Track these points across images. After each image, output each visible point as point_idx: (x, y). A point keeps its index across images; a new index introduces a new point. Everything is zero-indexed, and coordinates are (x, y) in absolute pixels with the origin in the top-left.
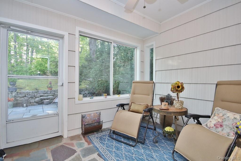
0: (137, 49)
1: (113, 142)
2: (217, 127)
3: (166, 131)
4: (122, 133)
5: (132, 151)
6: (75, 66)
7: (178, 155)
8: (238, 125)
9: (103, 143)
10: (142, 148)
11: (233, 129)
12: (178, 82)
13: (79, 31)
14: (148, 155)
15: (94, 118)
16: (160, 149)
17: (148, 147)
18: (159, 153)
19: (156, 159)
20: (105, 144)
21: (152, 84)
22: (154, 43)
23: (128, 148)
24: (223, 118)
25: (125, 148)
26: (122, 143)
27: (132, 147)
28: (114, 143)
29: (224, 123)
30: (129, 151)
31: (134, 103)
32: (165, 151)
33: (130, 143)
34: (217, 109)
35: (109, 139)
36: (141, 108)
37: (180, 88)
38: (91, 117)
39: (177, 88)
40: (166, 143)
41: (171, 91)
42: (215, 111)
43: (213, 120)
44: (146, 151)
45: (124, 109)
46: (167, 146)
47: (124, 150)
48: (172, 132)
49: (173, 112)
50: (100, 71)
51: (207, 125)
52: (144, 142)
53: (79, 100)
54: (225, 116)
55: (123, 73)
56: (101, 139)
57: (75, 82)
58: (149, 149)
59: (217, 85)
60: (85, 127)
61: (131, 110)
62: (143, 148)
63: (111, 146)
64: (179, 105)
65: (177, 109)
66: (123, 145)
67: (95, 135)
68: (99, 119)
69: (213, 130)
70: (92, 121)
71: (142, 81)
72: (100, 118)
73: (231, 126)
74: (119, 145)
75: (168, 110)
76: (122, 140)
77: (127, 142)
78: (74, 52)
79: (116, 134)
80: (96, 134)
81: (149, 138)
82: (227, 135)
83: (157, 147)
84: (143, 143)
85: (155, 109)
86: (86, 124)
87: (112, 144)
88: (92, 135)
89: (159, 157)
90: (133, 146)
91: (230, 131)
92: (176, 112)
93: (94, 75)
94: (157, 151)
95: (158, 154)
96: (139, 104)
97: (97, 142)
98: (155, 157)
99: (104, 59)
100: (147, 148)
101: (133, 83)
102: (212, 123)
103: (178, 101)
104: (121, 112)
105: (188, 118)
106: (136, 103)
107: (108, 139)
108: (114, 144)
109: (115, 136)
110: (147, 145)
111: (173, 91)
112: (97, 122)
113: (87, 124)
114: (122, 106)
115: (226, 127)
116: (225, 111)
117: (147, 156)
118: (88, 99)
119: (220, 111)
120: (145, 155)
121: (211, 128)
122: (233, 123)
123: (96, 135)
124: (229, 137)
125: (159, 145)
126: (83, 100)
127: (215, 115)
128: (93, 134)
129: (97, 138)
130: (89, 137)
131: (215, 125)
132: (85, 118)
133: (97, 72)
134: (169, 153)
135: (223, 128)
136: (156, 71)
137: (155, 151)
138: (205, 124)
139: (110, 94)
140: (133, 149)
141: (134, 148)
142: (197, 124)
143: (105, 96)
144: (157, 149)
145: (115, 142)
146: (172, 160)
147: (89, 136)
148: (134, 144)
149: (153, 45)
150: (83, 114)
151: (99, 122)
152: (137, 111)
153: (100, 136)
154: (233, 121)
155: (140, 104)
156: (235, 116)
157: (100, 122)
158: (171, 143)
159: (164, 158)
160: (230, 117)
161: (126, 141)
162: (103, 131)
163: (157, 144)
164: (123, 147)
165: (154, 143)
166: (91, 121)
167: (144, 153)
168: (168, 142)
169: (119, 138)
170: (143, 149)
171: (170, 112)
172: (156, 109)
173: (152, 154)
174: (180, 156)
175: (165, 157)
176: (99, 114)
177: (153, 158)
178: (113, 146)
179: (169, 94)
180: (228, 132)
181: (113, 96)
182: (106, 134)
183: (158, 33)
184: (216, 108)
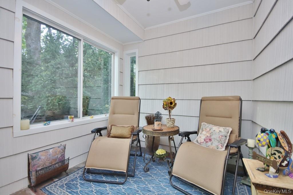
0: (114, 56)
1: (91, 187)
2: (207, 142)
3: (158, 154)
4: (101, 170)
5: (123, 191)
6: (13, 69)
7: (174, 179)
8: (259, 138)
9: (74, 192)
10: (133, 182)
11: (221, 142)
12: (170, 97)
13: (23, 7)
14: (144, 189)
15: (55, 155)
16: (153, 177)
17: (140, 179)
18: (155, 183)
19: (154, 191)
20: (79, 193)
21: (138, 100)
22: (136, 51)
23: (116, 188)
24: (210, 132)
25: (112, 189)
26: (105, 184)
27: (121, 186)
28: (94, 187)
29: (212, 137)
30: (118, 193)
31: (115, 126)
32: (160, 178)
33: (116, 181)
34: (204, 124)
35: (83, 182)
36: (126, 132)
37: (173, 105)
38: (49, 155)
39: (170, 105)
40: (157, 168)
41: (164, 107)
42: (202, 126)
43: (202, 135)
44: (139, 185)
45: (101, 135)
46: (160, 172)
47: (111, 193)
48: (164, 154)
49: (168, 132)
50: (53, 81)
51: (198, 141)
52: (134, 174)
53: (21, 129)
54: (212, 131)
55: (91, 86)
56: (69, 186)
57: (12, 98)
58: (142, 181)
59: (201, 101)
60: (36, 174)
61: (111, 135)
62: (135, 182)
63: (90, 193)
64: (172, 124)
65: (169, 128)
66: (108, 186)
67: (56, 183)
68: (63, 156)
69: (204, 145)
70: (51, 162)
71: (121, 96)
72: (64, 154)
73: (218, 139)
74: (101, 187)
75: (162, 130)
76: (104, 179)
77: (112, 180)
78: (12, 43)
79: (92, 173)
80: (57, 181)
81: (138, 167)
82: (216, 148)
83: (149, 176)
84: (133, 176)
85: (146, 130)
86: (39, 169)
87: (91, 189)
88: (50, 184)
89: (156, 188)
90: (122, 184)
91: (218, 144)
92: (171, 132)
93: (40, 86)
94: (152, 181)
95: (154, 185)
96: (121, 127)
97: (63, 194)
98: (151, 189)
99: (60, 64)
100: (140, 181)
101: (112, 99)
102: (202, 139)
103: (170, 119)
104: (100, 140)
105: (182, 136)
106: (118, 125)
107: (82, 184)
108: (93, 189)
109: (91, 176)
110: (138, 178)
111: (166, 109)
112: (60, 162)
113: (42, 169)
114: (98, 131)
115: (214, 141)
116: (211, 126)
117: (143, 192)
118: (40, 126)
119: (207, 126)
120: (140, 191)
121: (202, 144)
122: (219, 136)
123: (59, 183)
124: (219, 150)
125: (152, 173)
126: (31, 128)
127: (203, 131)
128: (53, 182)
129: (62, 187)
130: (46, 189)
131: (205, 140)
132: (37, 159)
133: (46, 83)
134: (165, 179)
135: (212, 142)
136: (139, 85)
137: (150, 182)
138: (196, 140)
139: (79, 116)
140: (123, 187)
141: (123, 185)
142: (188, 141)
143: (72, 119)
144: (151, 178)
145: (94, 185)
146: (170, 186)
147: (44, 187)
148: (122, 180)
149: (135, 53)
150: (30, 153)
151: (62, 161)
152: (120, 136)
153: (65, 183)
154: (219, 134)
155: (123, 127)
156: (219, 129)
157: (64, 160)
158: (162, 167)
159: (161, 187)
160: (216, 131)
161: (109, 179)
162: (69, 174)
163: (148, 173)
164: (108, 188)
165: (145, 172)
166: (49, 161)
167: (138, 188)
168: (159, 166)
169: (98, 178)
170: (136, 184)
171: (165, 132)
172: (148, 131)
173: (148, 187)
174: (176, 180)
175: (162, 185)
176: (63, 148)
177: (150, 191)
178: (94, 193)
179: (158, 112)
180: (217, 145)
181: (83, 119)
182: (76, 177)
183: (142, 40)
184: (202, 124)
